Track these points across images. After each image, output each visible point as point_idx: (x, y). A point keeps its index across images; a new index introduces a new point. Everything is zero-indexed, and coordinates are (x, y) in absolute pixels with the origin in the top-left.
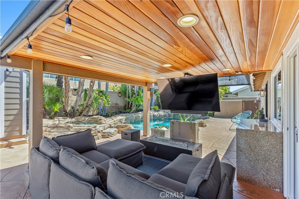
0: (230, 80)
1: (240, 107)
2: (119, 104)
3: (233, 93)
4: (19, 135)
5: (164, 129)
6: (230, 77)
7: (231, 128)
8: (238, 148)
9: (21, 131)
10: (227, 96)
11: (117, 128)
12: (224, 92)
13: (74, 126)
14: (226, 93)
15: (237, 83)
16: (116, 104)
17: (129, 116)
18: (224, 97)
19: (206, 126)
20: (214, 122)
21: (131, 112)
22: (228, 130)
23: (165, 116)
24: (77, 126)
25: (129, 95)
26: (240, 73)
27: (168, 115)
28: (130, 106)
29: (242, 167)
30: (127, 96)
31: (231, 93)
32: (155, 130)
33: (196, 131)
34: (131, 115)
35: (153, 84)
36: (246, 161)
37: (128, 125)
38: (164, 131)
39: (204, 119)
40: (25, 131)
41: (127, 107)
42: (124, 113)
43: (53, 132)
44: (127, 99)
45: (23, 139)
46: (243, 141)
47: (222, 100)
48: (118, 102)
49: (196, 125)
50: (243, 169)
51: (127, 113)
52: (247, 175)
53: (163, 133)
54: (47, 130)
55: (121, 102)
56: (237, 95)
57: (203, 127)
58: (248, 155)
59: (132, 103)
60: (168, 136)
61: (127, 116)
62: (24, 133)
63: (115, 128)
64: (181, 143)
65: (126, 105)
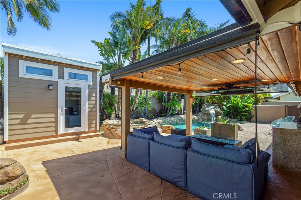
0: (268, 88)
1: (283, 112)
2: (156, 108)
3: (274, 98)
4: (95, 130)
5: (205, 129)
6: (268, 85)
7: (270, 133)
8: (274, 143)
9: (96, 127)
10: (267, 101)
11: (162, 128)
12: (263, 96)
13: (132, 125)
14: (265, 98)
15: (276, 90)
16: (153, 108)
17: (166, 120)
18: (263, 101)
19: (243, 130)
20: (251, 126)
21: (167, 116)
22: (267, 134)
23: (198, 120)
24: (134, 125)
25: (165, 100)
26: (277, 82)
27: (202, 119)
28: (165, 110)
29: (277, 157)
30: (164, 101)
31: (272, 98)
32: (197, 130)
33: (236, 131)
34: (168, 118)
35: (195, 92)
36: (281, 152)
37: (171, 126)
38: (206, 131)
39: (240, 124)
40: (99, 127)
41: (163, 111)
42: (161, 116)
43: (118, 129)
44: (163, 104)
45: (98, 133)
46: (278, 137)
47: (261, 105)
48: (155, 107)
49: (236, 126)
50: (278, 159)
51: (163, 116)
52: (282, 163)
53: (205, 132)
54: (114, 127)
55: (157, 107)
56: (279, 99)
57: (240, 130)
58: (282, 148)
59: (167, 108)
60: (209, 134)
61: (165, 119)
62: (98, 129)
63: (160, 128)
64: (223, 140)
65: (162, 110)
